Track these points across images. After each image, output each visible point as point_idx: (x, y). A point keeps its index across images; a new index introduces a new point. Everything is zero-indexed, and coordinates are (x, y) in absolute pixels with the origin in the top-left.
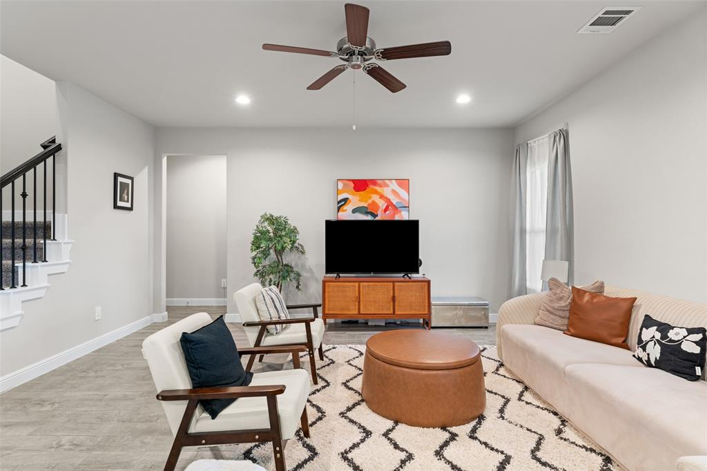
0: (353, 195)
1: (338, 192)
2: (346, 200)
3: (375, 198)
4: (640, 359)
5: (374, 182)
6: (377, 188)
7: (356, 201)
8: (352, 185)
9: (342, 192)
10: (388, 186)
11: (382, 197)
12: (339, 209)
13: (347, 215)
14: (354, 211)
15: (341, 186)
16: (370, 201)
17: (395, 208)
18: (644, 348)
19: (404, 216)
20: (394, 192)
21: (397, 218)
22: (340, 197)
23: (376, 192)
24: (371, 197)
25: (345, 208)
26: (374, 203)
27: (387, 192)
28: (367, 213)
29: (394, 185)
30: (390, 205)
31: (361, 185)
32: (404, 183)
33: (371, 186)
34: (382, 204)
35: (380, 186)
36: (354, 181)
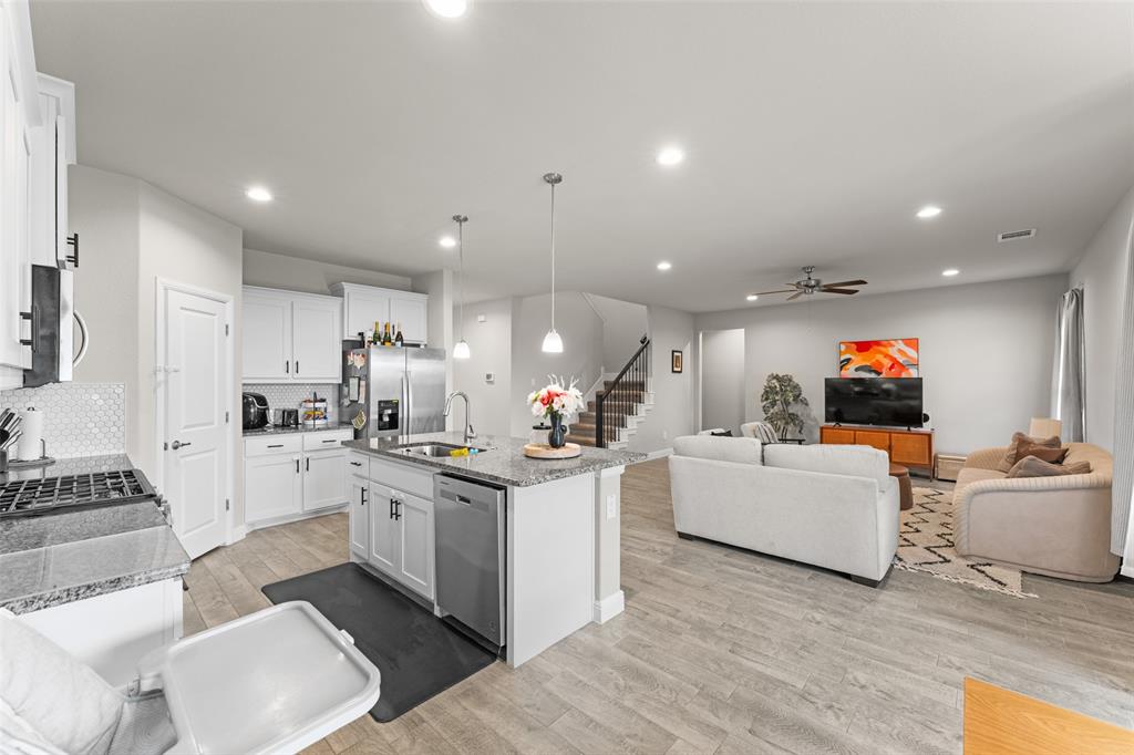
0: (856, 355)
1: (841, 353)
2: (848, 360)
3: (880, 357)
5: (877, 343)
6: (882, 349)
7: (859, 360)
8: (854, 346)
9: (845, 353)
11: (886, 356)
12: (841, 368)
13: (850, 372)
14: (857, 370)
15: (843, 348)
16: (874, 360)
17: (902, 366)
19: (913, 373)
20: (900, 351)
21: (904, 375)
22: (843, 358)
23: (881, 352)
24: (874, 357)
25: (848, 366)
26: (880, 364)
27: (893, 352)
28: (870, 371)
29: (901, 346)
30: (895, 363)
31: (863, 347)
32: (913, 343)
33: (875, 347)
34: (887, 363)
35: (885, 346)
36: (856, 343)
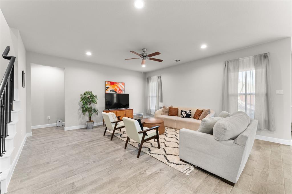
0: (110, 86)
1: (106, 85)
2: (108, 87)
3: (116, 87)
4: (182, 117)
6: (117, 85)
7: (111, 88)
9: (107, 85)
10: (119, 84)
11: (118, 87)
12: (106, 90)
13: (108, 92)
14: (110, 91)
15: (107, 83)
16: (115, 88)
17: (121, 90)
18: (183, 115)
19: (123, 93)
20: (121, 86)
22: (106, 87)
23: (116, 86)
24: (115, 87)
25: (108, 90)
26: (116, 89)
27: (119, 86)
28: (114, 91)
29: (121, 84)
30: (120, 89)
31: (112, 83)
32: (123, 84)
33: (115, 84)
34: (118, 89)
35: (117, 84)
36: (110, 82)
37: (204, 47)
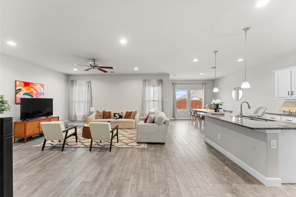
0: (24, 88)
1: (16, 86)
2: (20, 90)
3: (33, 90)
4: (115, 119)
5: (32, 84)
7: (24, 90)
8: (23, 84)
9: (19, 86)
10: (37, 86)
11: (35, 90)
12: (16, 93)
13: (20, 95)
14: (24, 94)
15: (18, 83)
16: (30, 91)
18: (116, 117)
19: (42, 97)
20: (39, 88)
21: (40, 97)
22: (17, 88)
23: (33, 88)
24: (31, 90)
25: (20, 93)
26: (32, 92)
27: (37, 88)
28: (29, 95)
29: (39, 86)
30: (38, 93)
31: (27, 84)
32: (42, 86)
33: (31, 85)
34: (35, 92)
35: (34, 86)
36: (24, 82)
37: (136, 69)
